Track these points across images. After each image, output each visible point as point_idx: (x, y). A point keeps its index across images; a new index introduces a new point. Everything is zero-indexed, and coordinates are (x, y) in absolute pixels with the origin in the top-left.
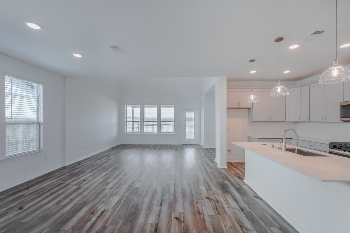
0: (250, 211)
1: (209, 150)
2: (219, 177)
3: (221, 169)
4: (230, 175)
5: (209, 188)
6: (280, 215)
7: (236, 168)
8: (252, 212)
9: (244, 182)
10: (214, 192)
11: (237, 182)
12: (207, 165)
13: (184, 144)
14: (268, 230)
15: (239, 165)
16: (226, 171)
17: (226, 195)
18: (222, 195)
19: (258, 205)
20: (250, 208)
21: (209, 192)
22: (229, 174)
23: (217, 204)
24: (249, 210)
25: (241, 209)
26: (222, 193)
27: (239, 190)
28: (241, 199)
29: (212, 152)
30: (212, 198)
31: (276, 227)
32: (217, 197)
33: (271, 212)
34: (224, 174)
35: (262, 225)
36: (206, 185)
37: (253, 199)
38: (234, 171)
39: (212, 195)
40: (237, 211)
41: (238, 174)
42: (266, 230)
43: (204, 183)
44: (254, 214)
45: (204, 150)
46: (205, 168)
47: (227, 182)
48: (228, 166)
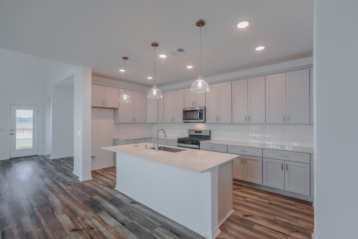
0: (132, 221)
1: (61, 160)
2: (84, 193)
3: (84, 182)
4: (99, 187)
5: (73, 215)
6: (158, 213)
7: (103, 176)
8: (134, 222)
9: (116, 191)
10: (83, 216)
11: (109, 193)
12: (63, 182)
13: (11, 159)
14: (154, 234)
15: (105, 172)
16: (92, 183)
17: (100, 214)
18: (95, 216)
19: (137, 211)
20: (130, 218)
21: (75, 220)
22: (96, 186)
23: (91, 232)
24: (130, 221)
25: (122, 224)
26: (94, 214)
27: (114, 201)
28: (119, 211)
29: (65, 162)
30: (81, 228)
31: (159, 226)
32: (89, 222)
33: (150, 213)
34: (90, 187)
35: (147, 231)
36: (69, 211)
37: (131, 206)
38: (101, 180)
39: (81, 223)
40: (119, 229)
41: (107, 183)
42: (152, 235)
43: (63, 209)
44: (136, 223)
45: (52, 162)
46: (61, 187)
47: (96, 197)
48: (93, 177)
